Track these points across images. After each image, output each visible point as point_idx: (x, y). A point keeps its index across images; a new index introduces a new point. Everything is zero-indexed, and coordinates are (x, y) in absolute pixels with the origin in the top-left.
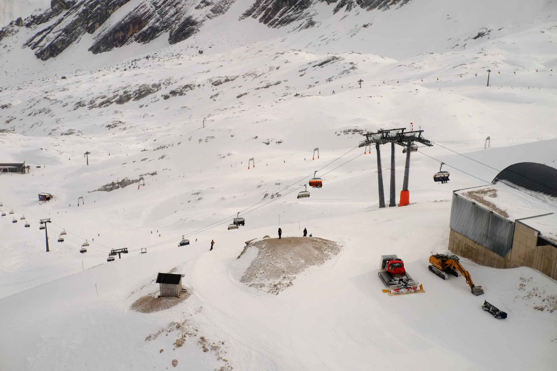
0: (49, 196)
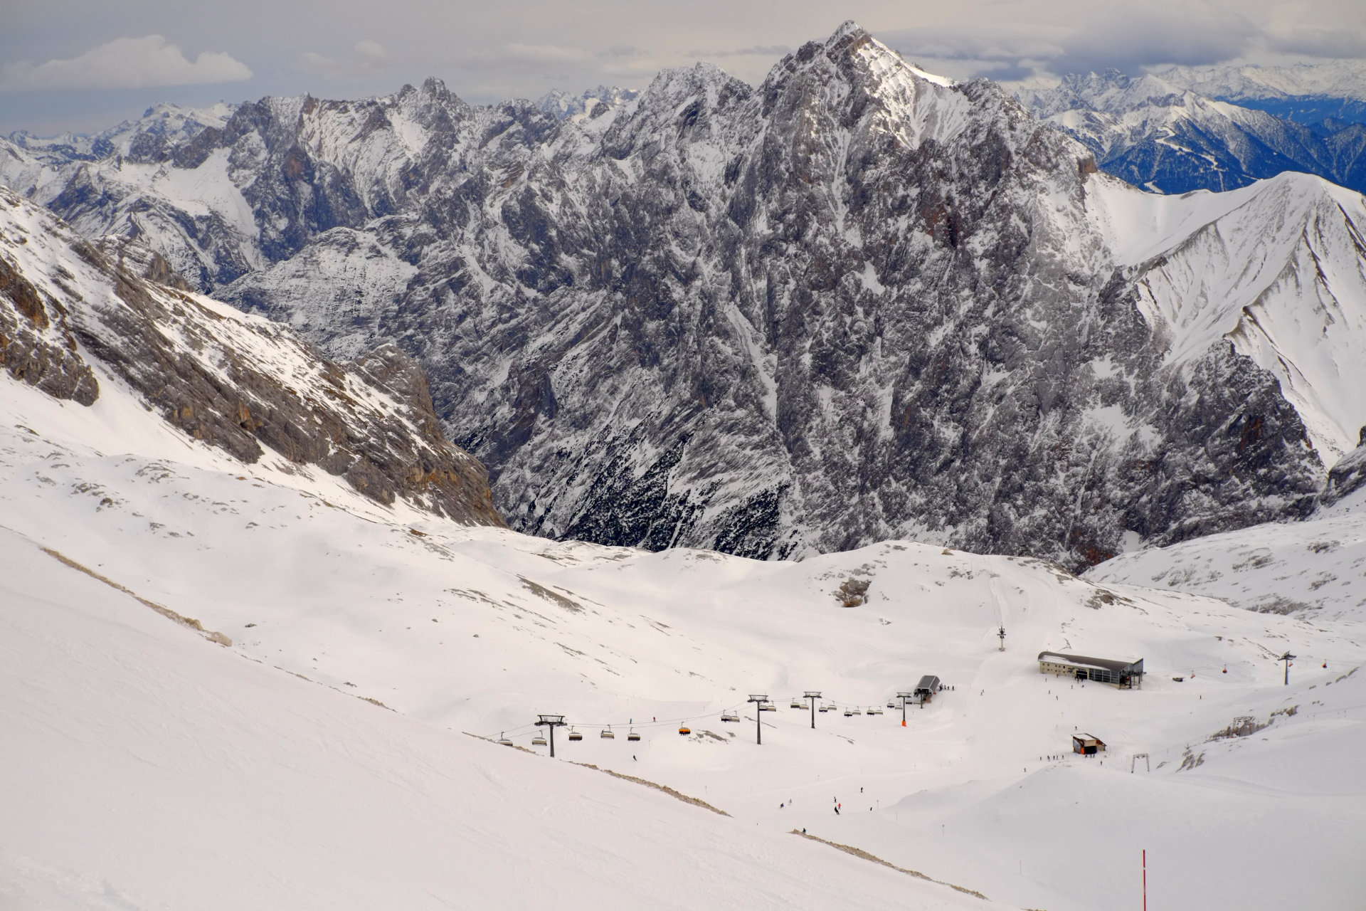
0: (1094, 744)
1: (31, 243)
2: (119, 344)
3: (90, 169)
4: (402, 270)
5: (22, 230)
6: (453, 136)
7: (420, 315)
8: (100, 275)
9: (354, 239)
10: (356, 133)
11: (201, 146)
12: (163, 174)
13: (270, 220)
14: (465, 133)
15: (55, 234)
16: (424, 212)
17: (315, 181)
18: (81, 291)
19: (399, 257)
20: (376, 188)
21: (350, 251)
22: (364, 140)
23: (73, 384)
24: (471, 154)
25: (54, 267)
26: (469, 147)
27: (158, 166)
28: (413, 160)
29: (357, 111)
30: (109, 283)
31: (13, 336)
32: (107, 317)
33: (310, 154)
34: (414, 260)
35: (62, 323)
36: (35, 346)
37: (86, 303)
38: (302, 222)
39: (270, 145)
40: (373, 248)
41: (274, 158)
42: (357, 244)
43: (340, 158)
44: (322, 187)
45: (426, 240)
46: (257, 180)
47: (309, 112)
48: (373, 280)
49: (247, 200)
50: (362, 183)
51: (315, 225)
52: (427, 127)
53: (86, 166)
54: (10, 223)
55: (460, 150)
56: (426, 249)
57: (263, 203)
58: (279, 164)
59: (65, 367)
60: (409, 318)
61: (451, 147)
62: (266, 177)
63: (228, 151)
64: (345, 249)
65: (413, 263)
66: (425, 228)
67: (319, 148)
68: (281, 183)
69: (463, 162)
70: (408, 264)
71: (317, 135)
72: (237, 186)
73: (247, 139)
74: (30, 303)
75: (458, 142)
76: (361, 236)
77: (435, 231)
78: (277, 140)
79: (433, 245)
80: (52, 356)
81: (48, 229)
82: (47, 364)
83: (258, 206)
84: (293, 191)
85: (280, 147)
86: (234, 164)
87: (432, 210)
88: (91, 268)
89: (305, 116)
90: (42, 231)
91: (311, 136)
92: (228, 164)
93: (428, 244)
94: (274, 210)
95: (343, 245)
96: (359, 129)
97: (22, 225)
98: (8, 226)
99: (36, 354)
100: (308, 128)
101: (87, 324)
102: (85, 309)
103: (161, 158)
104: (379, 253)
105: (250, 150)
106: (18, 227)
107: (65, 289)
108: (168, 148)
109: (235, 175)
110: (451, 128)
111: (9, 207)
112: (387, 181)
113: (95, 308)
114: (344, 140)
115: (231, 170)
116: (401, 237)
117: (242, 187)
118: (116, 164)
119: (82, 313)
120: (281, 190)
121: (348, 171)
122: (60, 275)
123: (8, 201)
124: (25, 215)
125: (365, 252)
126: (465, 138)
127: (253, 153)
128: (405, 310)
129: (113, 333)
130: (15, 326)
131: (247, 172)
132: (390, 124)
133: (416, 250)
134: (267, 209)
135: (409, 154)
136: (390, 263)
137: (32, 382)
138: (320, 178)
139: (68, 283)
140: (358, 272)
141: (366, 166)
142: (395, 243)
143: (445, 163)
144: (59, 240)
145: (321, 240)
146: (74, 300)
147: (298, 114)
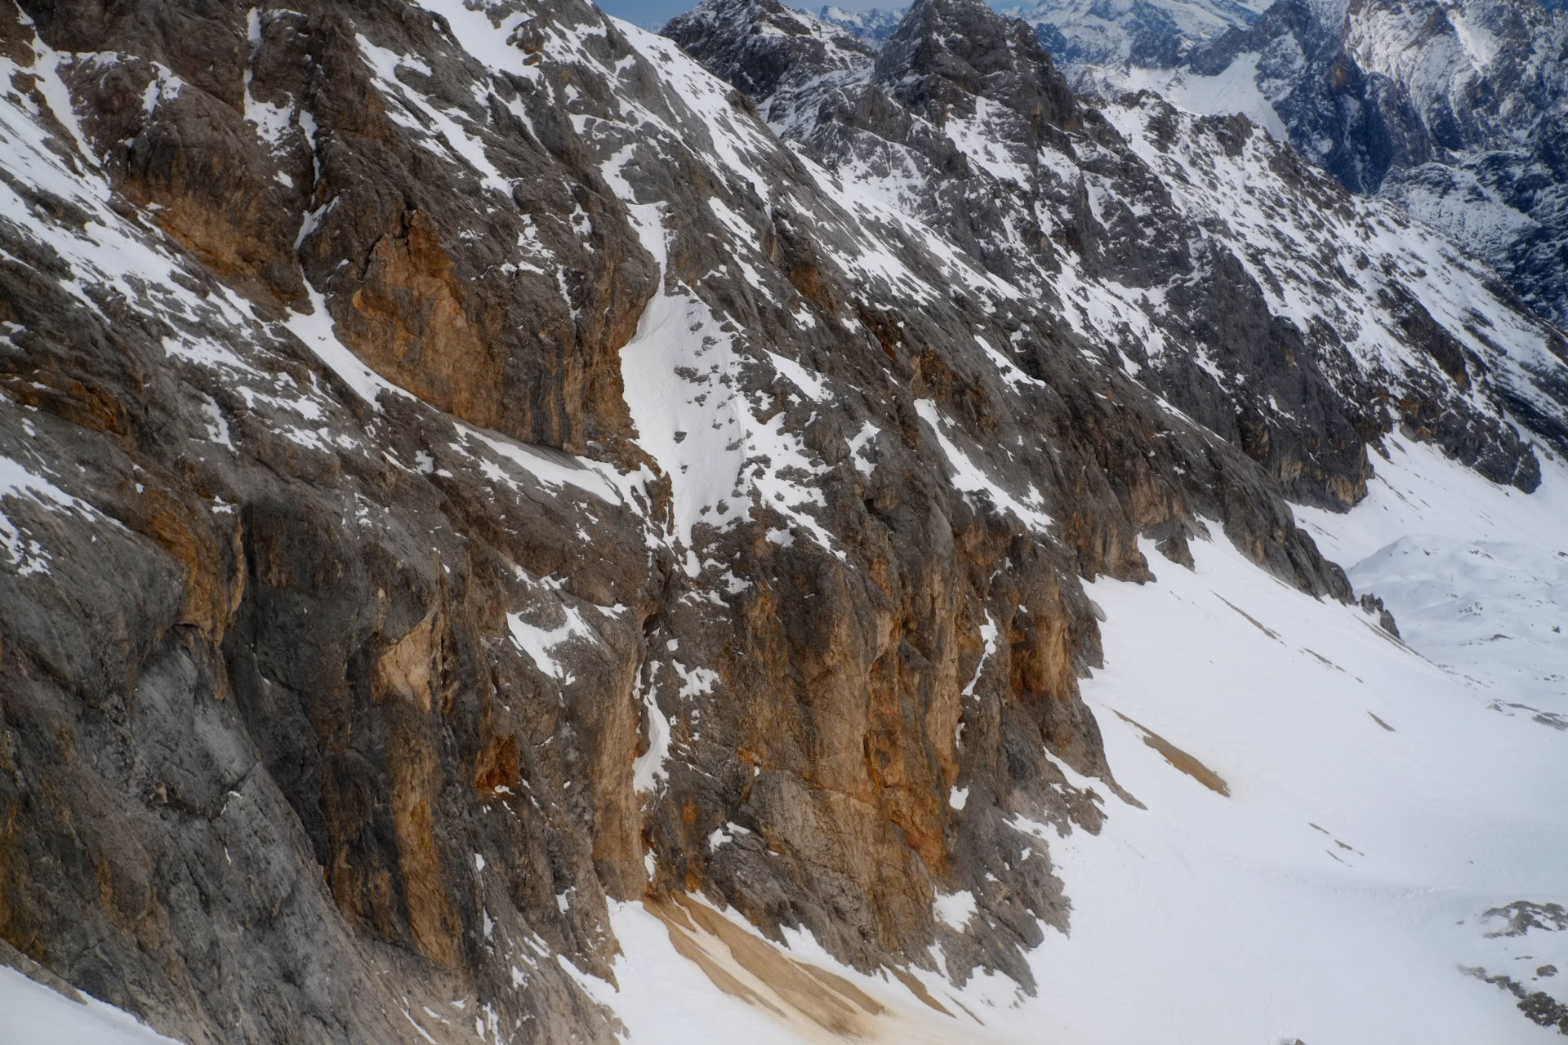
1: (1431, 276)
2: (1561, 414)
3: (1095, 74)
4: (1510, 218)
5: (1418, 259)
6: (1529, 45)
7: (1543, 278)
8: (1525, 323)
9: (1450, 178)
10: (1412, 38)
11: (1224, 50)
12: (1179, 81)
13: (1310, 141)
14: (1541, 41)
15: (1462, 267)
16: (1537, 148)
17: (1366, 96)
18: (1503, 342)
19: (1506, 202)
20: (1436, 106)
21: (1445, 192)
22: (1420, 47)
23: (1514, 466)
24: (1549, 67)
25: (1465, 310)
26: (1547, 59)
27: (1172, 72)
28: (1481, 73)
29: (1412, 12)
30: (1538, 335)
31: (1445, 403)
32: (1542, 380)
33: (1359, 64)
34: (1524, 206)
35: (1485, 383)
36: (1471, 417)
37: (1511, 359)
38: (1348, 144)
39: (1309, 51)
40: (1473, 190)
41: (1315, 66)
42: (1454, 184)
43: (1393, 68)
44: (1375, 104)
45: (1539, 182)
46: (1292, 93)
47: (1356, 13)
48: (1474, 228)
49: (1280, 116)
50: (1419, 100)
51: (1364, 148)
52: (1498, 33)
53: (1090, 71)
54: (1402, 250)
55: (1537, 63)
56: (1539, 194)
57: (1301, 120)
58: (1322, 74)
59: (1503, 444)
60: (1529, 280)
61: (1526, 58)
62: (1303, 89)
63: (1256, 57)
64: (1439, 189)
65: (1523, 210)
66: (1538, 168)
67: (1368, 57)
68: (1325, 97)
69: (1539, 76)
70: (1515, 211)
71: (1366, 40)
72: (1267, 98)
73: (1280, 43)
74: (1452, 359)
75: (1533, 52)
76: (1459, 175)
77: (1551, 172)
78: (1318, 45)
79: (1548, 189)
80: (1489, 430)
81: (1451, 260)
82: (1485, 440)
83: (1294, 123)
84: (1339, 107)
85: (1322, 53)
86: (1264, 73)
87: (1547, 146)
88: (1513, 313)
89: (1352, 18)
90: (1444, 261)
91: (1358, 42)
92: (1257, 72)
93: (1542, 188)
94: (1314, 129)
95: (1437, 184)
96: (1416, 34)
97: (1419, 253)
98: (1401, 254)
99: (1472, 427)
100: (1356, 31)
101: (1516, 386)
102: (1511, 366)
103: (1176, 62)
104: (1480, 196)
105: (1283, 56)
106: (1414, 256)
107: (1483, 339)
108: (1184, 50)
109: (1265, 85)
110: (1525, 35)
111: (1399, 229)
112: (1451, 98)
113: (1523, 365)
114: (1397, 47)
115: (1260, 79)
116: (1509, 177)
117: (1273, 100)
118: (1123, 68)
119: (1508, 371)
120: (1324, 106)
121: (1402, 84)
122: (1475, 321)
123: (1396, 221)
124: (1420, 239)
125: (1463, 194)
126: (1541, 47)
127: (1287, 60)
128: (1524, 270)
129: (1551, 400)
130: (1446, 390)
131: (1279, 82)
132: (1452, 28)
133: (1527, 194)
134: (1307, 128)
135: (1477, 66)
136: (1493, 208)
137: (1468, 462)
138: (1372, 93)
139: (1486, 331)
140: (1456, 218)
141: (1424, 79)
142: (1500, 184)
143: (1518, 76)
144: (1466, 274)
145: (1410, 178)
146: (1495, 354)
147: (1344, 15)
